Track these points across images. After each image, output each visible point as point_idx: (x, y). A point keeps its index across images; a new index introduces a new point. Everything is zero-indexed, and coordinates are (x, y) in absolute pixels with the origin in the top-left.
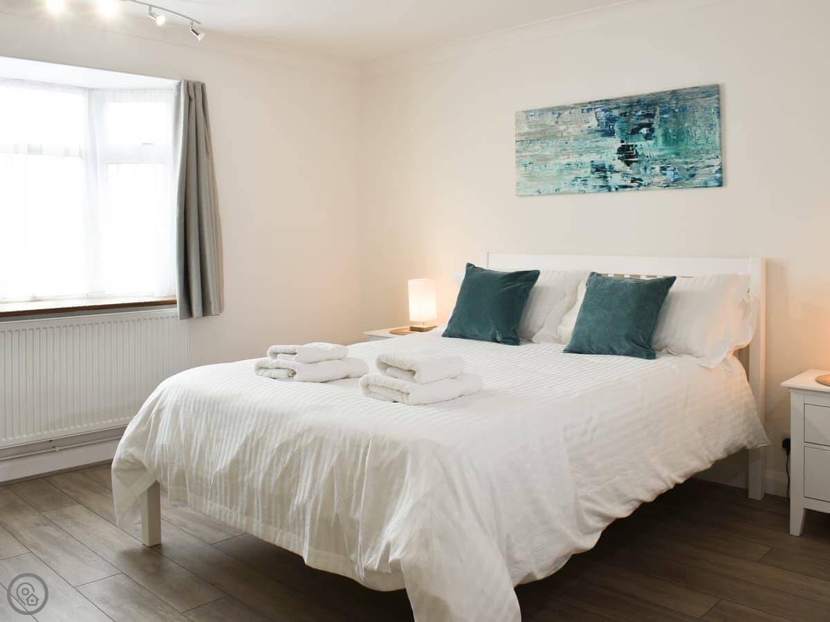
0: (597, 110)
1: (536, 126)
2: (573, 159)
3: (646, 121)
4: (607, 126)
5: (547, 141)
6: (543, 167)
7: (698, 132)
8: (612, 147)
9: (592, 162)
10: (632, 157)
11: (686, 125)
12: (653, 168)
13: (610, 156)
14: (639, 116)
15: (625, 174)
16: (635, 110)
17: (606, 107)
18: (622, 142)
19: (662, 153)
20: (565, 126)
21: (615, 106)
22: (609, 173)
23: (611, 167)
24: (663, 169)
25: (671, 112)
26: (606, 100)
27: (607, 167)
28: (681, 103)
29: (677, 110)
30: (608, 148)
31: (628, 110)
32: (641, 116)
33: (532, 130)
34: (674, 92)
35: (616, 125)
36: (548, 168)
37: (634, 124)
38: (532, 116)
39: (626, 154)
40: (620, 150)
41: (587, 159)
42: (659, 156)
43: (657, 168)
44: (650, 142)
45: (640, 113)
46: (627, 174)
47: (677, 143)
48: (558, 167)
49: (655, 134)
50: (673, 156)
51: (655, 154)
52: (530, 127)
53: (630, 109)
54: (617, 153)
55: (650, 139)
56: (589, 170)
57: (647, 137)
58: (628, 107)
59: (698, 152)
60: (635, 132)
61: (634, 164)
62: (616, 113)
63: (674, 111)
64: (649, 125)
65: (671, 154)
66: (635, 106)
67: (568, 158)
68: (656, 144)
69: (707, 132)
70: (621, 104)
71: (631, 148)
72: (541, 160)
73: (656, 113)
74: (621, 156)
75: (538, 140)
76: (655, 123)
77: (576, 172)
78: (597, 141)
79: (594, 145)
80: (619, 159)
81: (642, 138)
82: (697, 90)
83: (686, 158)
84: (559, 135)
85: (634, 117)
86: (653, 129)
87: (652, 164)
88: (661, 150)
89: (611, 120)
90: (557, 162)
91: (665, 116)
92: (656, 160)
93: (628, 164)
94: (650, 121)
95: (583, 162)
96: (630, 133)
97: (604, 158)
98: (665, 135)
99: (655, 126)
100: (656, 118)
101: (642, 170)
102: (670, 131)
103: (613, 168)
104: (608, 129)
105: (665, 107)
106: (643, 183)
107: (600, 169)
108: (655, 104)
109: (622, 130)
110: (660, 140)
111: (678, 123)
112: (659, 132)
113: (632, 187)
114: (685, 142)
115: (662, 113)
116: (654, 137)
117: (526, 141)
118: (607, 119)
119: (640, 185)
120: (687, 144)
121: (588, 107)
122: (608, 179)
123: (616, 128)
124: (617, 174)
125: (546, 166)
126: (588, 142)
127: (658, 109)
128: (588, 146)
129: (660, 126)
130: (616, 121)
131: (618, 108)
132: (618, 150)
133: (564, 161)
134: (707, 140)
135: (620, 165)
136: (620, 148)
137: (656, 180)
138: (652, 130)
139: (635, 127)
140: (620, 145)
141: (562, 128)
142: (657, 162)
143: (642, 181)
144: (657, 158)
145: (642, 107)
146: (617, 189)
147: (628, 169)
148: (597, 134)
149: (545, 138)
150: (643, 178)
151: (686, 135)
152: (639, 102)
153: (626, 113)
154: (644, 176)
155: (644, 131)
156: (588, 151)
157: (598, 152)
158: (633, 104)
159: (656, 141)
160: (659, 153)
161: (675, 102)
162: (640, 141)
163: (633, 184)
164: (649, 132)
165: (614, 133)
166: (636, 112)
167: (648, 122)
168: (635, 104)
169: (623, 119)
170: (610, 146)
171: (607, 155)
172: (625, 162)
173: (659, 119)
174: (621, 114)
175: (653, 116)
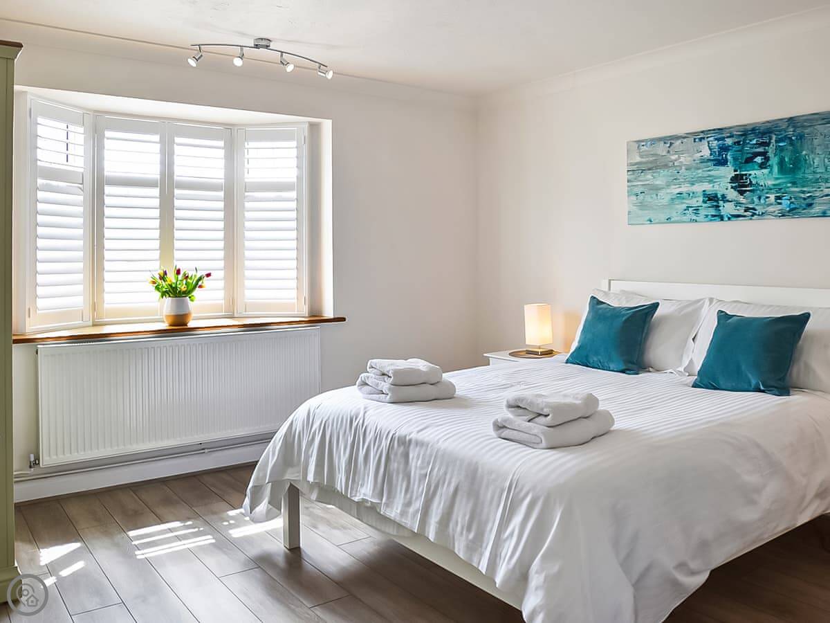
0: (709, 139)
1: (647, 156)
2: (684, 189)
3: (761, 150)
4: (719, 155)
5: (658, 170)
6: (654, 196)
7: (816, 160)
8: (724, 177)
9: (704, 191)
10: (746, 186)
11: (804, 153)
12: (768, 197)
13: (722, 184)
14: (755, 144)
15: (738, 204)
16: (750, 138)
17: (719, 136)
18: (735, 171)
19: (777, 182)
20: (677, 156)
21: (728, 135)
22: (721, 203)
23: (724, 197)
24: (778, 198)
25: (788, 140)
26: (719, 129)
27: (719, 196)
28: (799, 130)
29: (794, 138)
30: (720, 177)
31: (742, 138)
32: (756, 144)
33: (644, 160)
34: (791, 119)
35: (729, 154)
36: (659, 197)
37: (748, 153)
38: (643, 145)
39: (740, 183)
40: (734, 179)
41: (699, 188)
42: (774, 185)
43: (772, 197)
44: (764, 171)
45: (754, 142)
46: (740, 203)
47: (794, 172)
48: (669, 197)
49: (770, 163)
50: (789, 185)
51: (770, 183)
52: (641, 157)
53: (743, 137)
54: (730, 183)
55: (765, 168)
56: (701, 199)
57: (762, 166)
58: (742, 135)
59: (817, 181)
60: (749, 160)
61: (748, 193)
62: (729, 142)
63: (790, 138)
64: (764, 154)
65: (787, 183)
66: (750, 134)
67: (680, 187)
68: (771, 172)
69: (826, 160)
70: (735, 133)
71: (744, 177)
72: (652, 190)
73: (772, 141)
74: (734, 185)
75: (649, 169)
76: (770, 151)
77: (687, 202)
78: (709, 171)
79: (706, 174)
80: (732, 188)
81: (756, 167)
82: (816, 116)
83: (803, 187)
84: (671, 164)
85: (749, 146)
86: (769, 157)
87: (767, 193)
88: (777, 179)
89: (724, 149)
90: (668, 191)
91: (781, 144)
92: (771, 189)
93: (742, 193)
94: (765, 149)
95: (694, 191)
96: (743, 161)
97: (717, 187)
98: (781, 163)
99: (770, 154)
100: (771, 146)
101: (756, 199)
102: (786, 159)
103: (725, 197)
104: (721, 158)
105: (781, 134)
106: (757, 212)
107: (712, 199)
108: (771, 132)
109: (735, 159)
110: (776, 169)
111: (795, 151)
112: (774, 161)
113: (745, 216)
114: (802, 170)
116: (769, 166)
117: (637, 170)
118: (720, 148)
119: (754, 214)
120: (804, 173)
121: (700, 136)
122: (720, 208)
123: (729, 157)
124: (731, 203)
125: (657, 195)
126: (700, 171)
127: (774, 137)
128: (700, 175)
129: (775, 155)
130: (729, 150)
131: (731, 136)
132: (731, 179)
133: (675, 190)
135: (732, 194)
136: (733, 177)
137: (771, 209)
138: (767, 159)
139: (750, 155)
140: (733, 174)
141: (673, 157)
142: (772, 191)
143: (756, 210)
144: (772, 187)
145: (757, 135)
146: (729, 219)
147: (741, 199)
148: (709, 164)
149: (657, 167)
150: (757, 207)
151: (803, 163)
152: (753, 130)
153: (740, 141)
154: (757, 205)
155: (759, 159)
156: (701, 180)
157: (710, 182)
158: (747, 132)
159: (771, 170)
160: (774, 183)
161: (792, 130)
162: (753, 170)
163: (746, 214)
164: (763, 160)
165: (727, 162)
166: (751, 140)
167: (763, 150)
168: (750, 132)
169: (737, 148)
170: (723, 175)
171: (719, 185)
172: (738, 191)
173: (774, 147)
174: (735, 143)
175: (768, 144)
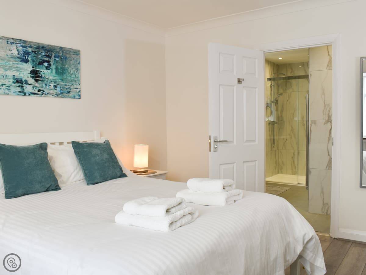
0: (17, 45)
3: (47, 59)
4: (23, 56)
7: (72, 71)
8: (27, 70)
9: (14, 76)
10: (39, 77)
11: (67, 66)
12: (50, 85)
13: (25, 74)
14: (43, 55)
15: (34, 87)
17: (24, 45)
18: (33, 67)
19: (55, 78)
21: (29, 46)
22: (24, 85)
24: (55, 86)
25: (60, 58)
26: (23, 41)
27: (23, 81)
28: (64, 54)
29: (62, 58)
30: (24, 69)
31: (37, 50)
32: (44, 55)
34: (61, 48)
35: (29, 57)
37: (40, 59)
39: (35, 75)
40: (33, 72)
41: (10, 73)
42: (53, 79)
43: (52, 86)
44: (48, 71)
45: (43, 54)
46: (35, 86)
47: (62, 75)
49: (51, 67)
50: (60, 81)
51: (51, 78)
53: (38, 50)
54: (30, 74)
55: (49, 69)
56: (12, 80)
57: (47, 68)
58: (37, 48)
59: (72, 81)
60: (41, 63)
61: (40, 81)
62: (30, 50)
63: (61, 57)
64: (48, 62)
65: (59, 79)
66: (41, 49)
68: (52, 72)
69: (75, 72)
70: (33, 46)
71: (38, 72)
73: (52, 56)
74: (32, 75)
76: (51, 61)
77: (2, 80)
78: (17, 64)
79: (15, 66)
80: (31, 77)
81: (44, 68)
82: (72, 50)
83: (66, 83)
85: (41, 55)
87: (50, 83)
88: (54, 76)
89: (26, 53)
91: (57, 59)
93: (37, 81)
94: (49, 59)
95: (7, 75)
96: (38, 63)
97: (22, 75)
98: (57, 69)
99: (51, 63)
100: (52, 58)
101: (44, 85)
102: (59, 68)
103: (27, 82)
104: (24, 58)
105: (57, 54)
106: (44, 92)
107: (19, 81)
108: (52, 51)
109: (33, 61)
110: (54, 71)
111: (63, 65)
112: (53, 67)
113: (38, 94)
114: (66, 74)
115: (55, 57)
116: (51, 69)
118: (24, 52)
119: (43, 94)
120: (67, 76)
121: (12, 41)
122: (24, 88)
123: (29, 59)
124: (30, 86)
126: (11, 63)
127: (53, 54)
128: (11, 65)
129: (54, 64)
130: (30, 54)
131: (31, 47)
132: (30, 72)
134: (76, 76)
135: (31, 81)
136: (31, 71)
137: (52, 92)
138: (50, 65)
139: (41, 61)
140: (32, 69)
142: (52, 82)
143: (44, 91)
145: (44, 51)
146: (29, 94)
147: (36, 84)
148: (17, 60)
150: (44, 90)
151: (66, 71)
152: (43, 47)
153: (35, 52)
154: (45, 89)
155: (46, 64)
156: (11, 68)
157: (17, 71)
158: (39, 48)
161: (61, 53)
162: (43, 69)
163: (39, 93)
164: (48, 65)
165: (28, 62)
166: (42, 52)
167: (48, 60)
168: (41, 48)
169: (33, 54)
170: (26, 68)
171: (24, 74)
172: (35, 79)
173: (53, 60)
174: (33, 52)
175: (50, 57)
